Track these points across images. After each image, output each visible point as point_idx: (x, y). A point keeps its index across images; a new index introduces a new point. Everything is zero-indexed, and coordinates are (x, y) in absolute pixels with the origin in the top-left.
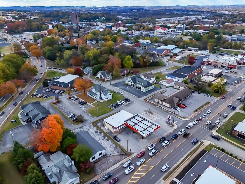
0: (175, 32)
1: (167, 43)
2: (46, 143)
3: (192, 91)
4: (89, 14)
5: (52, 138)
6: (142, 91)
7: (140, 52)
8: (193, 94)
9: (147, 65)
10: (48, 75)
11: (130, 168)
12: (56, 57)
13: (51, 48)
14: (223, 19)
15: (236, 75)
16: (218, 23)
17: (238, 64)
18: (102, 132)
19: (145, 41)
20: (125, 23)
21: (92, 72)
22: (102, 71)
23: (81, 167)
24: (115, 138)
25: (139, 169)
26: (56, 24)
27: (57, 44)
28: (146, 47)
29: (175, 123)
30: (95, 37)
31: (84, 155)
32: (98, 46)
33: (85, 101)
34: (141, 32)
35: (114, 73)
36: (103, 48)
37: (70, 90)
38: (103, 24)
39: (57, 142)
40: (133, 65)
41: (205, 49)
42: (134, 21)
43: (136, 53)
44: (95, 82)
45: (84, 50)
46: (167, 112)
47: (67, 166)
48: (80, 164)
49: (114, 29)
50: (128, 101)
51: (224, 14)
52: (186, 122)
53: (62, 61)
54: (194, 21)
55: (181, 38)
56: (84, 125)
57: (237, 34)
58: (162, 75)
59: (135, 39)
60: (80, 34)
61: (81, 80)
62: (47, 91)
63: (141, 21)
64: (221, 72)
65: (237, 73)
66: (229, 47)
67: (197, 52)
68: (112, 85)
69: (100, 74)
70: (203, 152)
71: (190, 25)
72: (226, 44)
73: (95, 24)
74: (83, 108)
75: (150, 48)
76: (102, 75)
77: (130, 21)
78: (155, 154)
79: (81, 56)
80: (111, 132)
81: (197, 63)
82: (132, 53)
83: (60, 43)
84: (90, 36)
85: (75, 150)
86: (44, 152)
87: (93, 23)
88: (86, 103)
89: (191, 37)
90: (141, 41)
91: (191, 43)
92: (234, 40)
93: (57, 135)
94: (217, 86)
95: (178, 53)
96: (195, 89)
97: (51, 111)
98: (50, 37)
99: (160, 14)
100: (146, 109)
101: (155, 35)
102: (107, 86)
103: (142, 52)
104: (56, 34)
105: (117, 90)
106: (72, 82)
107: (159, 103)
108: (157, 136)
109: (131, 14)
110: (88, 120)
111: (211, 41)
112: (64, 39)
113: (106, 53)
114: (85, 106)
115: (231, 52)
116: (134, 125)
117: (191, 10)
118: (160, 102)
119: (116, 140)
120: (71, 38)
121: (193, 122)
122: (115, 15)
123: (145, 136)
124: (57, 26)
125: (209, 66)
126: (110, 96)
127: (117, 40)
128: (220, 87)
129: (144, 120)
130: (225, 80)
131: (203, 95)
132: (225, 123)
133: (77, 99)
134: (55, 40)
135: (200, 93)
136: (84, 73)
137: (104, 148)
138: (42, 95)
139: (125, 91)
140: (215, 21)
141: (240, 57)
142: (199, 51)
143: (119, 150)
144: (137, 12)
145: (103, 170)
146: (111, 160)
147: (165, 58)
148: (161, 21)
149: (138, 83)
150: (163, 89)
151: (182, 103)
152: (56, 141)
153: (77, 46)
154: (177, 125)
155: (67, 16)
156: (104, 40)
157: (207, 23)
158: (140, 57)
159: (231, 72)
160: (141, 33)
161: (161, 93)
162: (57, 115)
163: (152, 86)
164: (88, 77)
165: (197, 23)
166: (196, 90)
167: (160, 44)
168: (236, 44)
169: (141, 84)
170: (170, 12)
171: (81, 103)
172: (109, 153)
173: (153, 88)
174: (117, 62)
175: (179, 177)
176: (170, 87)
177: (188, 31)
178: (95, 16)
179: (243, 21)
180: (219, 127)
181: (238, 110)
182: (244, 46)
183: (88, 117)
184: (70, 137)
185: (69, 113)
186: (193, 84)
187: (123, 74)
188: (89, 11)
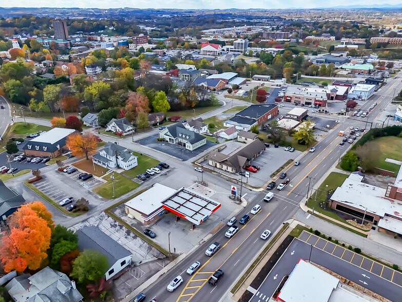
0: (232, 51)
1: (222, 69)
2: (20, 255)
3: (266, 145)
4: (86, 22)
5: (30, 246)
6: (188, 149)
7: (179, 86)
8: (266, 149)
9: (193, 106)
10: (15, 132)
11: (175, 281)
12: (30, 97)
13: (18, 82)
14: (304, 30)
15: (327, 116)
16: (297, 36)
17: (328, 99)
18: (123, 224)
19: (186, 67)
20: (151, 37)
21: (99, 121)
22: (116, 120)
23: (89, 290)
24: (148, 233)
25: (191, 280)
26: (26, 39)
27: (30, 75)
28: (188, 76)
29: (243, 197)
30: (100, 61)
31: (93, 268)
32: (107, 76)
33: (88, 174)
34: (178, 51)
35: (138, 121)
36: (116, 79)
37: (60, 156)
38: (113, 39)
39: (42, 251)
40: (169, 107)
41: (280, 76)
42: (167, 34)
43: (174, 86)
44: (106, 139)
45: (82, 84)
46: (230, 180)
47: (63, 293)
48: (88, 287)
49: (132, 46)
50: (166, 168)
51: (304, 22)
52: (260, 194)
53: (41, 105)
54: (261, 34)
55: (243, 60)
56: (90, 216)
57: (325, 52)
58: (217, 121)
59: (169, 64)
60: (73, 55)
61: (79, 137)
62: (14, 160)
63: (177, 34)
64: (306, 112)
65: (328, 112)
66: (314, 72)
67: (268, 82)
68: (136, 142)
69: (113, 124)
70: (290, 239)
71: (255, 40)
72: (309, 69)
73: (99, 38)
74: (86, 185)
75: (195, 77)
76: (117, 126)
77: (158, 33)
78: (215, 252)
79: (77, 95)
80: (140, 224)
81: (270, 99)
82: (167, 87)
83: (35, 72)
84: (90, 59)
85: (76, 262)
86: (17, 272)
87: (94, 37)
88: (92, 176)
89: (258, 59)
90: (180, 66)
91: (259, 68)
92: (321, 62)
93: (40, 240)
94: (302, 135)
95: (240, 84)
96: (270, 140)
97: (25, 196)
98: (15, 62)
99: (208, 22)
100: (196, 179)
101: (202, 57)
102: (127, 144)
103: (183, 84)
104: (26, 57)
105: (145, 149)
106: (63, 142)
107: (216, 167)
108: (216, 222)
109: (160, 21)
110: (96, 206)
111: (287, 65)
112: (42, 65)
113: (120, 88)
114: (89, 182)
115: (317, 81)
116: (179, 207)
117: (255, 16)
118: (218, 165)
119: (149, 235)
120: (55, 64)
122: (132, 23)
123: (197, 223)
124: (27, 42)
125: (287, 104)
126: (133, 162)
127: (139, 66)
128: (306, 136)
129: (194, 197)
130: (313, 125)
131: (281, 150)
132: (317, 191)
133: (74, 171)
134: (25, 68)
135: (277, 147)
136: (85, 123)
137: (128, 253)
138: (6, 168)
139: (159, 151)
140: (291, 33)
141: (330, 87)
142: (271, 81)
143: (156, 252)
144: (170, 18)
145: (130, 290)
146: (143, 271)
147: (220, 93)
148: (210, 33)
149: (180, 137)
150: (222, 143)
151: (252, 165)
152: (39, 250)
153: (67, 77)
154: (247, 200)
155: (45, 25)
156: (116, 65)
157: (280, 36)
158: (180, 93)
159: (320, 111)
160: (180, 54)
161: (219, 151)
162: (38, 203)
163: (203, 140)
164: (92, 132)
165: (265, 36)
166: (271, 143)
167: (210, 71)
168: (324, 69)
169: (185, 138)
170: (223, 19)
171: (82, 178)
172: (139, 259)
173: (205, 143)
174: (143, 102)
175: (255, 284)
176: (232, 140)
177: (253, 49)
178: (98, 25)
179: (332, 33)
180: (309, 197)
181: (334, 169)
182: (336, 71)
183: (96, 200)
184: (65, 239)
185: (61, 197)
186: (266, 133)
187: (153, 122)
188: (86, 15)
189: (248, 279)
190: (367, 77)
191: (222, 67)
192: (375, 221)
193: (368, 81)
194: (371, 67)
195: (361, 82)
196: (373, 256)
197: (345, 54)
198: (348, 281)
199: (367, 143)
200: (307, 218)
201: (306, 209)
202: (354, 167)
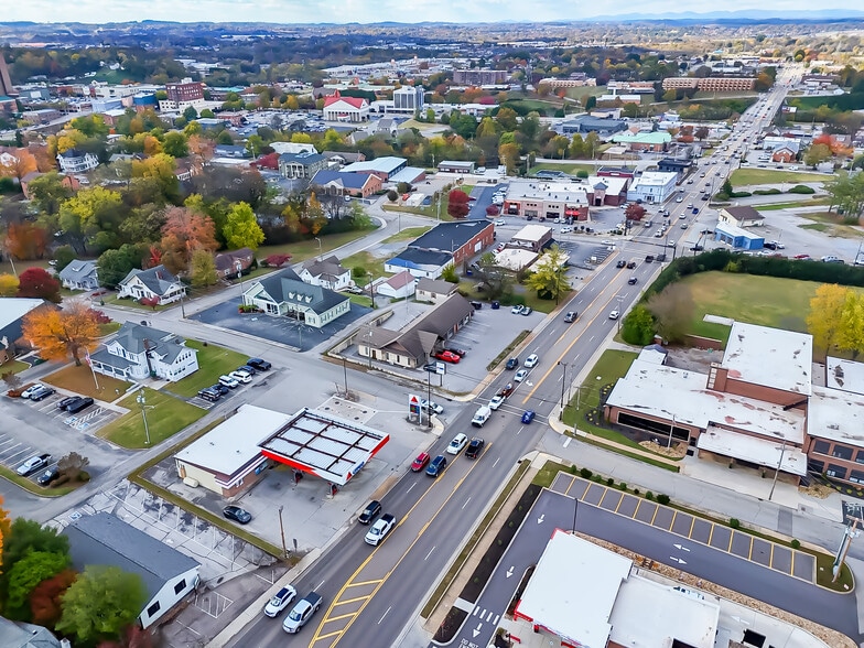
0: (392, 112)
1: (371, 151)
3: (473, 304)
4: (53, 54)
6: (312, 324)
7: (281, 187)
8: (476, 312)
9: (315, 232)
14: (534, 65)
15: (590, 238)
16: (521, 78)
17: (591, 204)
19: (293, 148)
20: (209, 85)
21: (99, 278)
22: (140, 271)
24: (232, 513)
25: (335, 603)
28: (300, 167)
30: (93, 141)
31: (111, 605)
32: (112, 174)
33: (83, 397)
34: (273, 114)
35: (193, 271)
36: (133, 181)
37: (9, 362)
38: (120, 90)
40: (262, 237)
41: (493, 163)
42: (246, 78)
43: (269, 190)
44: (119, 315)
45: (50, 197)
46: (405, 383)
49: (167, 106)
50: (264, 370)
51: (534, 51)
52: (468, 407)
54: (449, 75)
55: (415, 131)
56: (95, 491)
57: (578, 110)
58: (370, 261)
59: (255, 142)
60: (27, 131)
61: (53, 315)
63: (269, 76)
64: (549, 233)
65: (592, 231)
66: (562, 152)
67: (470, 176)
68: (191, 317)
69: (135, 281)
70: (534, 491)
71: (438, 87)
72: (550, 145)
73: (86, 90)
74: (80, 424)
75: (315, 169)
76: (144, 286)
77: (226, 75)
79: (43, 221)
80: (213, 496)
81: (476, 210)
82: (254, 194)
84: (68, 137)
85: (68, 596)
87: (76, 87)
88: (92, 402)
89: (446, 128)
90: (281, 148)
91: (450, 145)
92: (573, 131)
94: (542, 279)
95: (412, 182)
96: (482, 295)
99: (334, 51)
100: (333, 388)
101: (328, 125)
102: (171, 323)
103: (289, 185)
105: (212, 333)
106: (14, 329)
107: (374, 358)
108: (381, 474)
109: (227, 50)
110: (108, 468)
111: (507, 138)
113: (147, 200)
114: (86, 416)
115: (568, 169)
116: (299, 451)
117: (434, 37)
118: (379, 355)
119: (236, 519)
121: (491, 404)
122: (163, 54)
123: (341, 481)
125: (512, 219)
126: (188, 362)
127: (186, 149)
128: (553, 281)
129: (331, 427)
130: (564, 257)
131: (507, 312)
132: (581, 389)
133: (47, 394)
135: (497, 307)
136: (65, 284)
137: (192, 563)
139: (245, 335)
140: (510, 72)
141: (593, 181)
142: (475, 172)
143: (252, 552)
144: (250, 44)
146: (227, 598)
147: (372, 201)
148: (341, 75)
149: (290, 300)
150: (384, 308)
151: (449, 346)
153: (16, 180)
154: (443, 422)
156: (131, 149)
157: (488, 79)
158: (285, 204)
159: (576, 228)
160: (277, 120)
161: (379, 324)
163: (344, 304)
164: (85, 302)
165: (457, 79)
166: (485, 300)
167: (348, 155)
168: (579, 145)
169: (303, 302)
170: (367, 44)
171: (69, 408)
172: (216, 572)
173: (348, 309)
174: (200, 228)
175: (470, 593)
176: (403, 299)
177: (436, 107)
178: (82, 59)
179: (590, 72)
180: (565, 403)
181: (610, 343)
182: (603, 147)
183: (107, 455)
184: (38, 549)
185: (20, 457)
186: (472, 281)
187: (227, 271)
188: (52, 39)
189: (454, 586)
190: (661, 157)
191: (371, 147)
192: (692, 438)
193: (664, 166)
194: (668, 138)
195: (650, 169)
196: (693, 507)
197: (616, 114)
198: (649, 561)
199: (668, 287)
200: (565, 446)
201: (560, 428)
202: (647, 337)
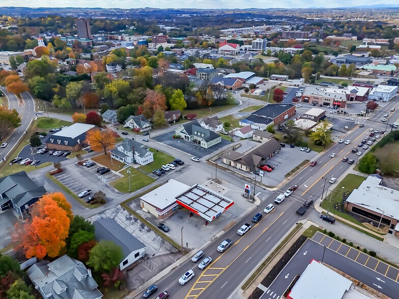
0: (251, 50)
1: (239, 69)
2: (40, 243)
3: (281, 145)
4: (108, 21)
5: (50, 234)
6: (203, 146)
7: (196, 83)
8: (282, 148)
9: (209, 105)
10: (38, 126)
11: (187, 274)
12: (54, 93)
13: (43, 78)
14: (324, 29)
15: (345, 117)
16: (317, 36)
17: (348, 100)
18: (138, 217)
19: (203, 66)
20: (170, 36)
21: (118, 118)
22: (133, 116)
23: (104, 279)
24: (161, 227)
25: (202, 275)
26: (51, 37)
27: (54, 72)
28: (205, 75)
29: (256, 195)
30: (120, 60)
31: (109, 258)
32: (126, 74)
33: (106, 168)
34: (196, 50)
35: (155, 118)
36: (135, 77)
37: (79, 150)
38: (133, 38)
39: (61, 240)
40: (186, 105)
41: (298, 77)
42: (185, 33)
43: (191, 85)
45: (102, 82)
46: (243, 178)
47: (80, 280)
48: (103, 275)
49: (151, 45)
50: (181, 165)
51: (325, 22)
52: (274, 193)
53: (63, 101)
54: (280, 33)
55: (261, 60)
56: (107, 208)
57: (346, 52)
58: (233, 120)
59: (187, 63)
60: (95, 54)
61: (98, 132)
62: (38, 152)
63: (196, 33)
64: (324, 113)
65: (347, 113)
66: (334, 73)
67: (286, 82)
68: (152, 138)
69: (131, 121)
70: (302, 239)
71: (274, 39)
72: (329, 69)
73: (120, 38)
74: (104, 179)
75: (212, 76)
76: (135, 123)
77: (177, 32)
78: (226, 248)
79: (98, 93)
80: (154, 218)
81: (287, 99)
82: (184, 86)
83: (58, 70)
84: (111, 57)
85: (92, 251)
86: (37, 258)
87: (116, 36)
88: (109, 171)
89: (276, 59)
90: (198, 65)
91: (277, 67)
92: (341, 62)
93: (60, 228)
94: (318, 135)
95: (257, 84)
96: (286, 140)
97: (47, 187)
98: (40, 59)
99: (226, 22)
100: (210, 176)
101: (219, 56)
103: (200, 83)
104: (50, 55)
105: (161, 146)
106: (83, 137)
107: (230, 165)
108: (229, 219)
109: (179, 21)
110: (113, 199)
111: (307, 65)
112: (65, 63)
113: (139, 86)
114: (107, 176)
115: (337, 82)
116: (192, 203)
117: (275, 15)
118: (233, 164)
119: (163, 229)
120: (77, 62)
121: (285, 194)
122: (152, 23)
123: (210, 220)
124: (52, 41)
125: (305, 104)
126: (149, 158)
127: (157, 64)
128: (323, 137)
129: (207, 194)
130: (330, 125)
131: (296, 149)
132: (333, 192)
133: (93, 165)
134: (50, 65)
135: (293, 147)
136: (104, 119)
137: (143, 245)
138: (29, 160)
139: (174, 148)
140: (311, 33)
141: (350, 88)
142: (289, 80)
143: (168, 246)
144: (189, 18)
145: (143, 281)
146: (156, 263)
147: (236, 92)
148: (228, 33)
149: (195, 135)
150: (237, 142)
151: (267, 164)
152: (59, 238)
153: (89, 74)
154: (261, 199)
155: (69, 25)
156: (135, 63)
157: (300, 36)
158: (197, 91)
159: (338, 112)
160: (198, 53)
161: (234, 149)
162: (60, 194)
163: (218, 138)
164: (111, 128)
165: (284, 36)
166: (287, 143)
167: (228, 70)
168: (344, 69)
169: (200, 136)
170: (242, 19)
171: (100, 172)
172: (152, 252)
173: (220, 141)
174: (160, 100)
175: (266, 282)
176: (247, 139)
177: (272, 49)
178: (119, 24)
179: (354, 33)
180: (324, 197)
181: (351, 170)
182: (357, 71)
183: (113, 193)
184: (83, 229)
185: (80, 190)
186: (282, 133)
187: (169, 120)
188: (108, 15)
189: (259, 277)
190: (389, 78)
191: (239, 66)
192: (392, 225)
193: (390, 83)
194: (394, 68)
195: (382, 84)
196: (389, 260)
197: (366, 55)
198: (361, 283)
199: (387, 145)
201: (320, 210)
202: (372, 170)
